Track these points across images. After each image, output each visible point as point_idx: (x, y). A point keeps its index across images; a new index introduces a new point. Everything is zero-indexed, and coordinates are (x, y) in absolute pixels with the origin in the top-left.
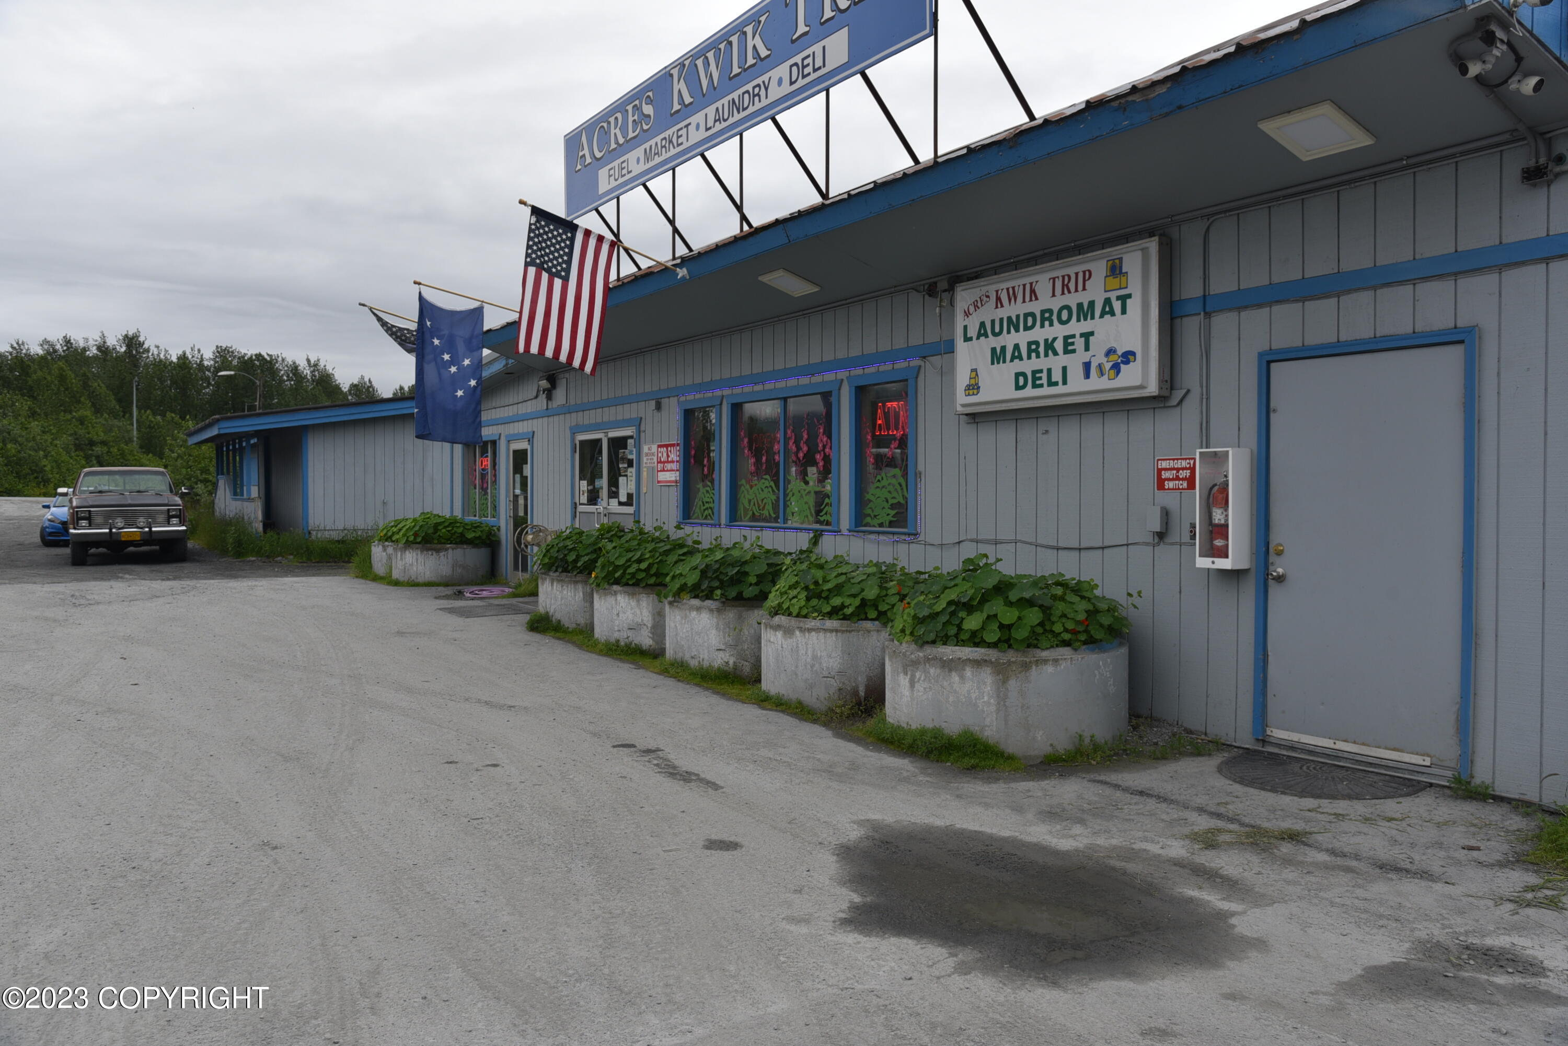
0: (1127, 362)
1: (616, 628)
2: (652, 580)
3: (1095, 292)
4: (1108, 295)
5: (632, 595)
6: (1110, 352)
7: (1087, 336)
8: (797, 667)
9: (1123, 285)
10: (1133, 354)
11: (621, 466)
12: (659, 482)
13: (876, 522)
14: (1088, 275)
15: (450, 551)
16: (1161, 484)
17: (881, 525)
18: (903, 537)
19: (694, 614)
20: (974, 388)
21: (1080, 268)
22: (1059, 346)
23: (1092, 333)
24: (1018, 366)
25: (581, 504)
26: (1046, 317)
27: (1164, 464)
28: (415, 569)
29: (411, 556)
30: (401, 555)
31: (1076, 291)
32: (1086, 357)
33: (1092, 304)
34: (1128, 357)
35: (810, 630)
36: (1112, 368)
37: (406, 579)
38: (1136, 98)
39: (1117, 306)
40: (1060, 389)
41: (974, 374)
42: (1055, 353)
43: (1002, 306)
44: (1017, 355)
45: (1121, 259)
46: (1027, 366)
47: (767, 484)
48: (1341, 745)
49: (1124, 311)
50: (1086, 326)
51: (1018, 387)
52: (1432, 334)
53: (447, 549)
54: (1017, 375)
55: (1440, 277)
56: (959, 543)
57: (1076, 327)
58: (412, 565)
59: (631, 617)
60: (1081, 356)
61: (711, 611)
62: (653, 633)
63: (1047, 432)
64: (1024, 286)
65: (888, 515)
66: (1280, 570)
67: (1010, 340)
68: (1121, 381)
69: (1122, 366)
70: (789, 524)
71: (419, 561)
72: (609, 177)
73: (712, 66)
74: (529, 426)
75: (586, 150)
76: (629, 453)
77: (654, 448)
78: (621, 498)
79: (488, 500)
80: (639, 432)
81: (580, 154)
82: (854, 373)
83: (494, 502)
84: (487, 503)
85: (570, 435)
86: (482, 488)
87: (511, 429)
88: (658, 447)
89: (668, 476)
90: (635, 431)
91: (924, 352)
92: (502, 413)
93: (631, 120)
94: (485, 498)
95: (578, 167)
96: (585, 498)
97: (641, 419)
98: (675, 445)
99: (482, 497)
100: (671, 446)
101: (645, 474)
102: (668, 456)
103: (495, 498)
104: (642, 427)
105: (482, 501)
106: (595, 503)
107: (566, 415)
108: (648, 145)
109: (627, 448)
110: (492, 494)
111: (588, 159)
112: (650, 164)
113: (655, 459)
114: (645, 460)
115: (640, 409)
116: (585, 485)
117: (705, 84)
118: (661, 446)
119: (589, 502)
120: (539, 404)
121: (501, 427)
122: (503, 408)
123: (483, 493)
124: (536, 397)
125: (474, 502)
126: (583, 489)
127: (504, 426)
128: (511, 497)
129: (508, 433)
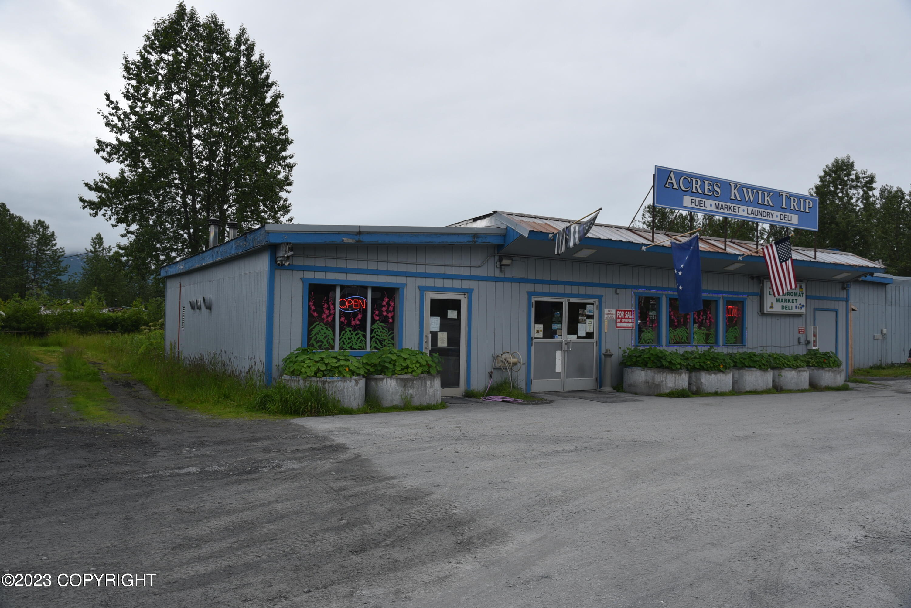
4: (800, 292)
6: (800, 304)
7: (796, 300)
9: (802, 291)
11: (580, 318)
12: (617, 327)
13: (729, 342)
16: (799, 332)
17: (731, 343)
18: (741, 346)
20: (772, 307)
22: (791, 301)
25: (535, 338)
26: (788, 294)
27: (800, 328)
30: (431, 383)
33: (797, 293)
34: (803, 306)
36: (801, 308)
39: (801, 295)
40: (791, 311)
41: (772, 304)
44: (782, 301)
45: (802, 285)
46: (785, 304)
47: (683, 330)
50: (796, 298)
51: (782, 309)
54: (782, 306)
55: (834, 300)
56: (757, 347)
57: (794, 297)
60: (795, 304)
63: (778, 319)
65: (733, 340)
67: (781, 297)
68: (801, 311)
72: (692, 202)
73: (750, 194)
74: (465, 284)
75: (674, 181)
76: (590, 311)
77: (614, 311)
78: (580, 335)
79: (365, 336)
80: (600, 302)
81: (669, 181)
82: (726, 296)
83: (378, 337)
84: (362, 338)
85: (525, 297)
86: (349, 325)
87: (430, 282)
88: (617, 311)
89: (625, 325)
90: (596, 302)
91: (748, 294)
92: (412, 269)
93: (707, 187)
94: (354, 333)
95: (667, 186)
96: (541, 335)
97: (602, 296)
98: (631, 311)
99: (348, 333)
100: (628, 311)
101: (606, 323)
102: (625, 315)
103: (379, 333)
104: (603, 300)
105: (348, 334)
106: (552, 337)
107: (521, 284)
108: (717, 203)
109: (587, 309)
110: (372, 331)
111: (675, 186)
112: (718, 210)
113: (614, 316)
114: (606, 316)
115: (601, 291)
116: (541, 327)
117: (747, 198)
118: (619, 311)
119: (544, 337)
120: (483, 272)
121: (409, 279)
122: (415, 265)
123: (350, 329)
124: (479, 267)
125: (326, 337)
126: (538, 329)
127: (415, 279)
128: (427, 333)
129: (424, 285)
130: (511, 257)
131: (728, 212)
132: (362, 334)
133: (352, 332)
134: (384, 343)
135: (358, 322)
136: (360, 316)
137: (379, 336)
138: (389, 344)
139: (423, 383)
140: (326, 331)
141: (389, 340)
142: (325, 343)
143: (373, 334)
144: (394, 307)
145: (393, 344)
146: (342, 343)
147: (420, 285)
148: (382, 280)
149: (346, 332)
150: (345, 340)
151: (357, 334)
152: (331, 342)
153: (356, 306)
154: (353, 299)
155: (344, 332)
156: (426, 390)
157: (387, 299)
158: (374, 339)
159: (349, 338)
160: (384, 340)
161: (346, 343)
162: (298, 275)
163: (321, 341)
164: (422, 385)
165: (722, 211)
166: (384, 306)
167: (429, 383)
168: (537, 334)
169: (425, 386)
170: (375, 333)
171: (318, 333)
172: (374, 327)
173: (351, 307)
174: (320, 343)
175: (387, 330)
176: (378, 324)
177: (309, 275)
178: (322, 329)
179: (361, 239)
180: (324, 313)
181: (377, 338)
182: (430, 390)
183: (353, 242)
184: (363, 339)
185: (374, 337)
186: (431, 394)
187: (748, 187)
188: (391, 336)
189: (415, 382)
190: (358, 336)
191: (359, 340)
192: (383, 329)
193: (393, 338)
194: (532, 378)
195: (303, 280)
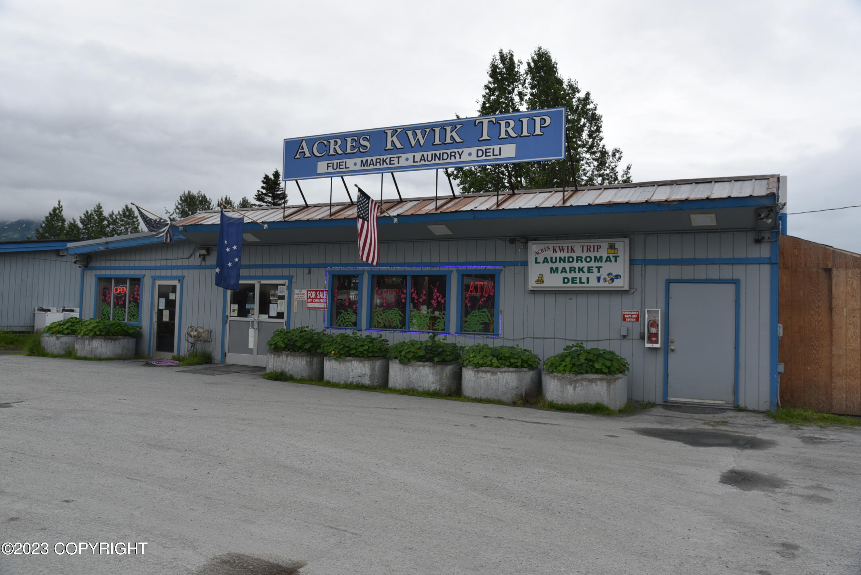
0: (617, 278)
1: (351, 377)
2: (371, 355)
3: (603, 253)
4: (608, 255)
5: (361, 361)
6: (609, 274)
7: (599, 268)
8: (498, 386)
9: (616, 252)
10: (620, 276)
11: (271, 298)
12: (307, 308)
13: (470, 330)
14: (599, 247)
15: (121, 340)
16: (624, 319)
17: (474, 331)
18: (490, 336)
19: (421, 368)
20: (540, 280)
21: (596, 244)
22: (585, 270)
23: (601, 267)
24: (564, 275)
25: (230, 316)
26: (579, 259)
27: (626, 313)
28: (100, 350)
29: (97, 343)
31: (594, 251)
32: (599, 275)
33: (601, 257)
34: (617, 277)
35: (505, 372)
36: (610, 279)
37: (93, 356)
38: (666, 203)
39: (613, 259)
40: (586, 285)
41: (541, 276)
42: (583, 272)
43: (556, 252)
44: (564, 270)
45: (614, 244)
46: (570, 276)
47: (395, 311)
48: (695, 401)
49: (616, 261)
50: (599, 264)
51: (564, 282)
52: (725, 280)
54: (564, 279)
55: (728, 264)
56: (523, 339)
57: (592, 264)
59: (360, 371)
60: (596, 274)
61: (430, 367)
62: (370, 378)
63: (571, 299)
64: (568, 247)
65: (479, 327)
66: (673, 348)
67: (560, 266)
68: (613, 285)
69: (615, 280)
70: (411, 329)
72: (328, 166)
73: (420, 136)
74: (180, 273)
75: (306, 150)
76: (281, 292)
77: (304, 291)
78: (271, 315)
79: (125, 311)
80: (290, 283)
81: (300, 151)
82: (460, 268)
83: (131, 312)
84: (124, 313)
86: (118, 304)
87: (158, 273)
88: (308, 291)
89: (316, 305)
90: (286, 282)
91: (505, 264)
92: (147, 264)
93: (349, 144)
94: (120, 310)
95: (298, 156)
96: (236, 313)
97: (293, 276)
98: (324, 291)
99: (118, 309)
100: (320, 291)
101: (296, 303)
102: (316, 295)
103: (132, 310)
104: (294, 280)
105: (117, 311)
106: (246, 316)
108: (364, 159)
109: (279, 290)
110: (129, 308)
111: (308, 154)
112: (366, 168)
113: (305, 297)
114: (296, 296)
115: (293, 272)
116: (236, 307)
117: (413, 143)
118: (311, 291)
119: (239, 315)
120: (191, 262)
121: (147, 271)
122: (149, 261)
123: (118, 307)
124: (189, 258)
125: (107, 312)
126: (234, 309)
127: (150, 271)
128: (156, 311)
129: (154, 275)
130: (209, 248)
131: (382, 167)
134: (134, 317)
135: (122, 303)
136: (123, 298)
137: (133, 312)
138: (137, 317)
140: (107, 308)
141: (137, 315)
142: (107, 316)
143: (129, 311)
144: (140, 292)
145: (139, 318)
146: (114, 316)
147: (152, 275)
148: (132, 273)
150: (115, 314)
151: (122, 310)
152: (109, 314)
153: (123, 291)
154: (121, 287)
155: (115, 309)
157: (137, 286)
158: (129, 314)
159: (117, 313)
160: (135, 315)
161: (116, 316)
162: (94, 272)
165: (372, 167)
166: (136, 291)
167: (87, 342)
168: (233, 312)
171: (103, 310)
172: (130, 306)
173: (120, 292)
174: (104, 316)
175: (136, 308)
176: (132, 303)
177: (99, 272)
179: (108, 247)
180: (107, 296)
181: (131, 314)
182: (88, 347)
183: (104, 249)
187: (414, 128)
189: (80, 340)
190: (122, 312)
191: (122, 314)
192: (134, 307)
193: (139, 313)
194: (227, 351)
195: (95, 275)
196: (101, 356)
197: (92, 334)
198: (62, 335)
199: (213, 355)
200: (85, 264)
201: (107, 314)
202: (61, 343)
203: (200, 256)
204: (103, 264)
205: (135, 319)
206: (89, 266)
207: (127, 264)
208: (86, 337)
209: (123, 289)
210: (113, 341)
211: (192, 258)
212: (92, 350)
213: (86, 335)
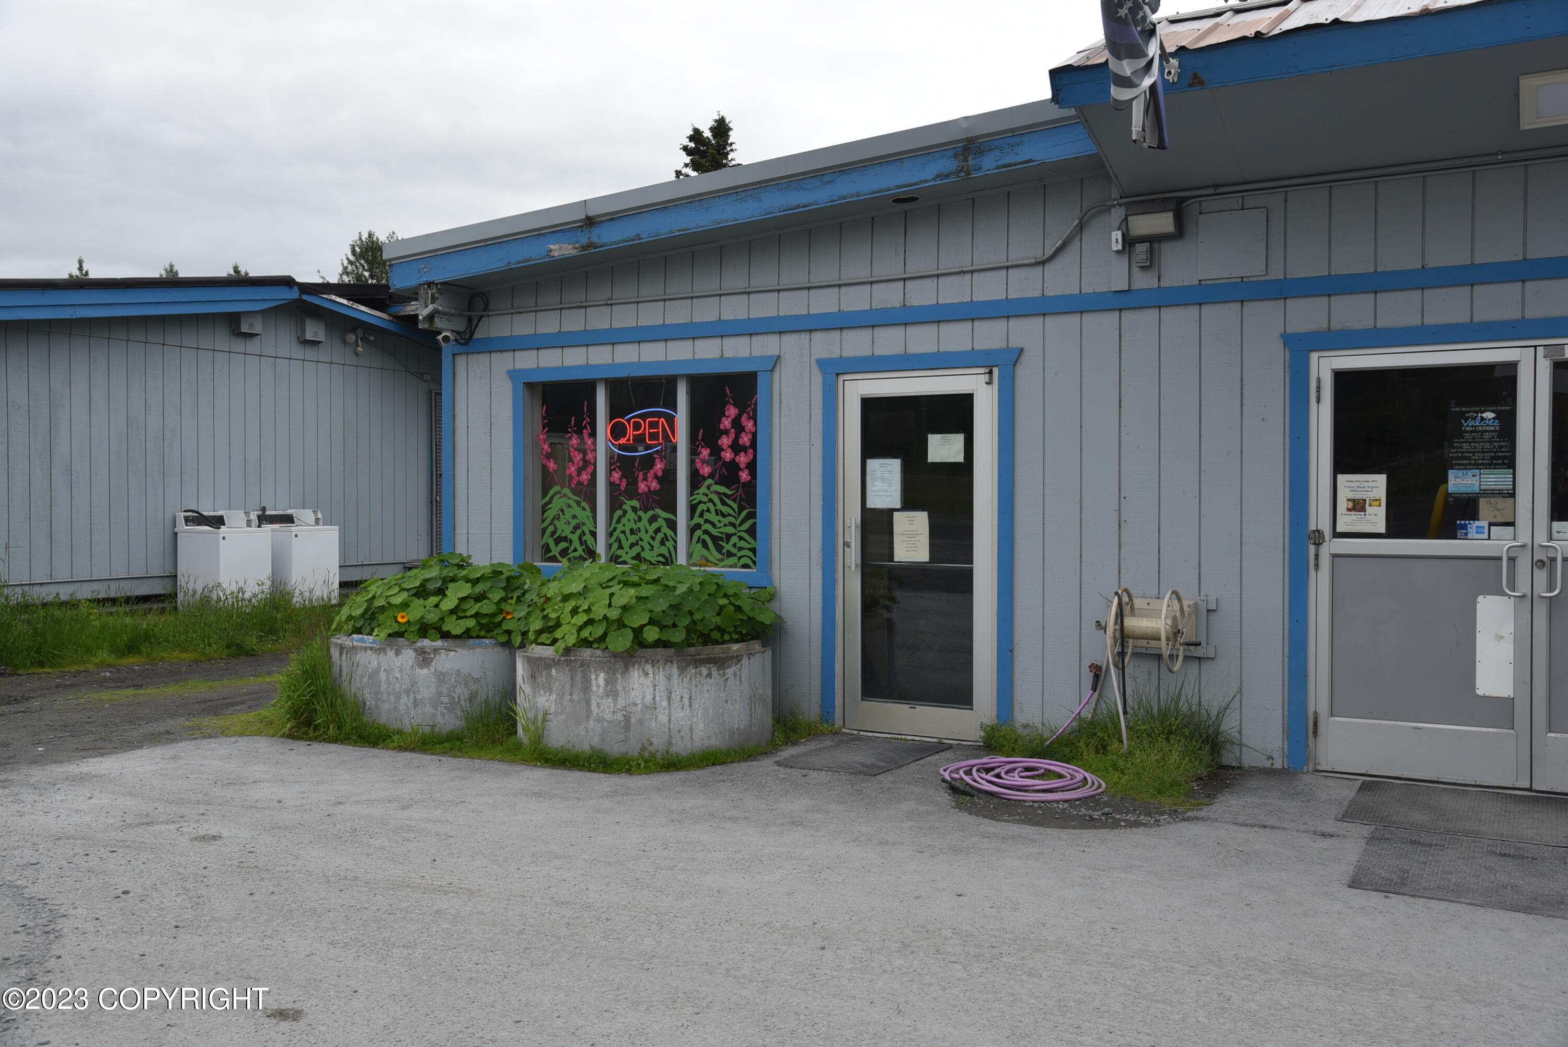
25: (1337, 535)
28: (663, 718)
29: (648, 682)
30: (610, 682)
37: (633, 748)
53: (738, 658)
58: (654, 707)
71: (675, 697)
74: (990, 335)
79: (672, 525)
83: (708, 527)
84: (665, 529)
85: (1278, 356)
86: (632, 493)
87: (856, 344)
92: (792, 305)
94: (646, 517)
96: (1377, 519)
99: (631, 515)
103: (712, 517)
105: (629, 521)
106: (1449, 531)
107: (1250, 307)
110: (693, 508)
116: (1371, 486)
119: (1401, 530)
120: (1065, 280)
121: (788, 339)
122: (806, 292)
123: (636, 503)
124: (1043, 263)
125: (576, 527)
126: (1358, 496)
127: (805, 337)
128: (853, 516)
129: (835, 354)
130: (1183, 200)
132: (666, 520)
133: (641, 513)
134: (728, 547)
135: (654, 485)
136: (659, 466)
137: (714, 525)
138: (740, 549)
139: (579, 677)
140: (576, 510)
141: (741, 538)
142: (576, 544)
143: (697, 520)
144: (754, 435)
145: (753, 550)
146: (616, 545)
147: (824, 355)
148: (707, 354)
149: (625, 512)
150: (622, 536)
151: (653, 519)
152: (588, 538)
153: (654, 436)
154: (644, 417)
155: (619, 513)
156: (588, 703)
157: (732, 411)
158: (698, 533)
159: (632, 532)
160: (729, 537)
161: (626, 545)
162: (503, 362)
163: (565, 539)
164: (572, 685)
166: (726, 432)
167: (599, 680)
168: (1354, 516)
169: (586, 688)
170: (701, 515)
171: (557, 517)
172: (699, 498)
173: (639, 439)
174: (563, 545)
175: (735, 506)
176: (708, 488)
177: (527, 361)
178: (569, 506)
179: (595, 240)
180: (571, 460)
181: (706, 532)
182: (608, 703)
183: (574, 252)
184: (670, 533)
185: (698, 526)
186: (608, 717)
188: (746, 526)
189: (554, 672)
190: (655, 525)
191: (660, 536)
192: (724, 503)
193: (752, 531)
194: (1323, 710)
195: (513, 374)
196: (670, 743)
197: (621, 641)
198: (439, 643)
199: (1229, 725)
200: (461, 329)
201: (575, 538)
202: (441, 677)
203: (1129, 242)
204: (549, 324)
205: (730, 554)
206: (478, 335)
207: (678, 314)
208: (586, 653)
209: (653, 425)
210: (715, 673)
211: (1069, 259)
212: (627, 718)
213: (586, 643)
